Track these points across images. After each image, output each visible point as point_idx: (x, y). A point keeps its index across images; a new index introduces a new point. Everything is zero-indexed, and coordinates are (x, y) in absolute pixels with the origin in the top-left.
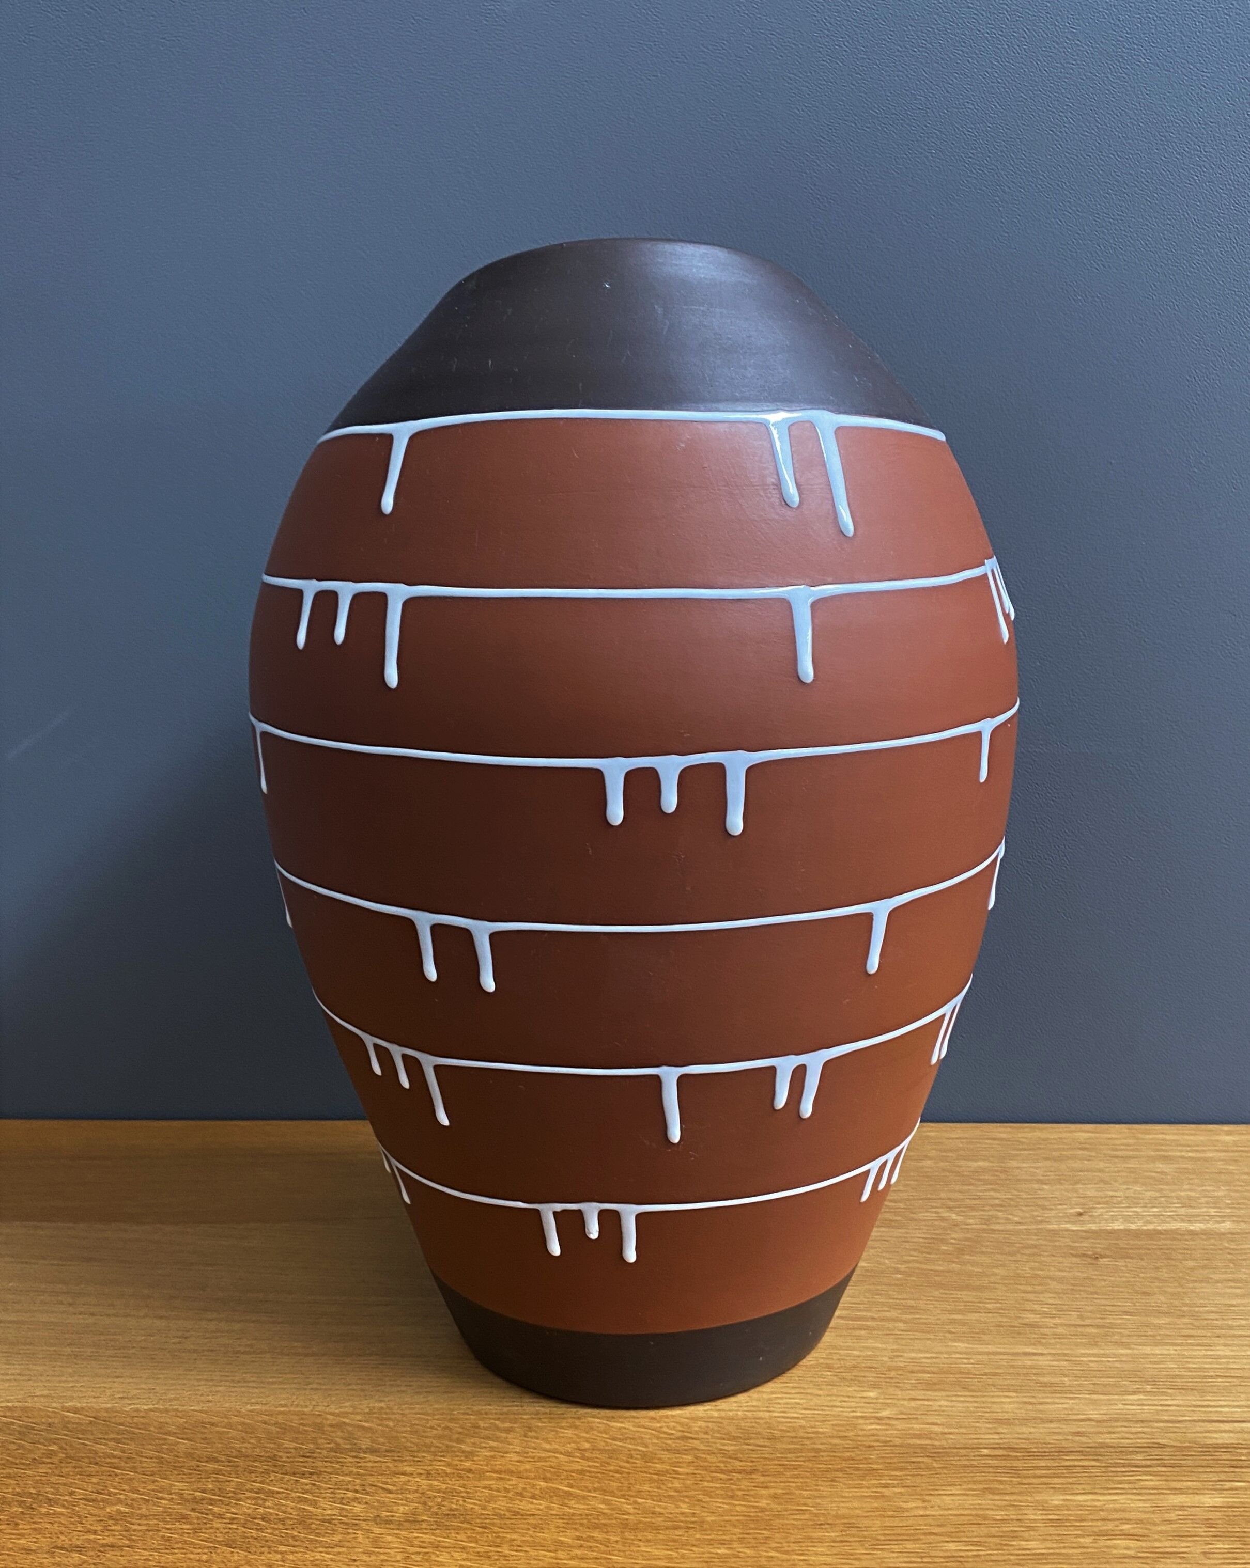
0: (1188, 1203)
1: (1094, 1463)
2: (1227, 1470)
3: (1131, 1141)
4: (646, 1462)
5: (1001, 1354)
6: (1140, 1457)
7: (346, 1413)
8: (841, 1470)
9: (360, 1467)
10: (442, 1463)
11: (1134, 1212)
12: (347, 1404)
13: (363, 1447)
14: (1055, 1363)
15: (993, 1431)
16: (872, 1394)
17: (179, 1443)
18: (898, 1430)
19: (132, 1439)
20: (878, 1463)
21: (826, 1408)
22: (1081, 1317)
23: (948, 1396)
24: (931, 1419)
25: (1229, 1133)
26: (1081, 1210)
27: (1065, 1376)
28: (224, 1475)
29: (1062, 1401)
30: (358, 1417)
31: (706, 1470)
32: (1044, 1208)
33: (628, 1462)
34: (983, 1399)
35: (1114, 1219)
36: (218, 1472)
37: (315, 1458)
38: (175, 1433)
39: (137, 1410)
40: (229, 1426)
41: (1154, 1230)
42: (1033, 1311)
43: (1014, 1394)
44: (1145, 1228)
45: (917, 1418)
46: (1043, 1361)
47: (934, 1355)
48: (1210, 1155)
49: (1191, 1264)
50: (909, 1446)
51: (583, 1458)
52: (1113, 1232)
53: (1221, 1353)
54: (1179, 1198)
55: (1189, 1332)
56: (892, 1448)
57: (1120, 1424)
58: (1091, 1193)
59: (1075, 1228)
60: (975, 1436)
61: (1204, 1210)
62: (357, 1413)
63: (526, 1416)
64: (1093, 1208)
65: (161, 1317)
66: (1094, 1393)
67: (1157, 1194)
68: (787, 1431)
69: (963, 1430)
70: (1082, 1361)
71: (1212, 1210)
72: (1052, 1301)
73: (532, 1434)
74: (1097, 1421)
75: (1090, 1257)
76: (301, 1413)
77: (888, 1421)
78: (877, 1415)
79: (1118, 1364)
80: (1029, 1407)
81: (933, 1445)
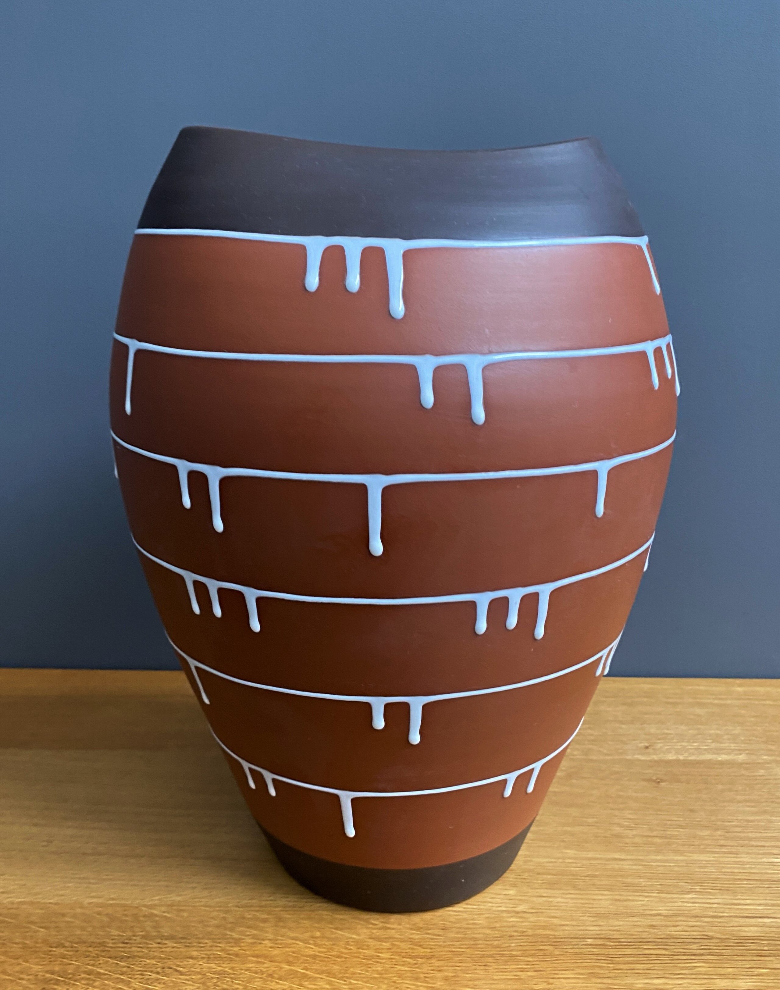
0: (717, 739)
1: (664, 952)
2: (755, 958)
3: (678, 691)
4: (358, 948)
5: (598, 859)
6: (694, 946)
7: (155, 905)
8: (491, 956)
9: (162, 952)
10: (219, 949)
11: (681, 746)
12: (157, 898)
13: (166, 934)
14: (634, 867)
15: (594, 923)
16: (511, 892)
17: (38, 931)
18: (530, 922)
20: (518, 951)
21: (481, 904)
22: (651, 830)
23: (563, 894)
24: (553, 913)
25: (740, 685)
26: (647, 745)
27: (641, 877)
28: (67, 958)
29: (641, 898)
30: (163, 909)
31: (400, 955)
32: (623, 742)
33: (346, 948)
34: (586, 897)
35: (669, 751)
36: (64, 957)
37: (131, 944)
38: (36, 923)
39: (12, 903)
40: (74, 916)
41: (695, 760)
42: (619, 825)
43: (607, 893)
44: (690, 758)
45: (542, 913)
46: (626, 865)
47: (553, 860)
48: (729, 702)
49: (720, 787)
50: (538, 936)
51: (315, 945)
52: (668, 762)
53: (745, 860)
54: (710, 735)
55: (722, 842)
56: (526, 938)
57: (680, 918)
58: (653, 731)
59: (643, 758)
60: (582, 928)
61: (727, 745)
62: (162, 906)
63: (277, 909)
64: (655, 743)
65: (35, 825)
66: (661, 892)
67: (694, 732)
68: (454, 923)
69: (574, 923)
70: (652, 865)
71: (732, 745)
72: (630, 816)
73: (281, 924)
74: (665, 916)
75: (654, 781)
76: (124, 906)
77: (523, 915)
78: (515, 909)
79: (676, 869)
80: (618, 903)
81: (554, 935)
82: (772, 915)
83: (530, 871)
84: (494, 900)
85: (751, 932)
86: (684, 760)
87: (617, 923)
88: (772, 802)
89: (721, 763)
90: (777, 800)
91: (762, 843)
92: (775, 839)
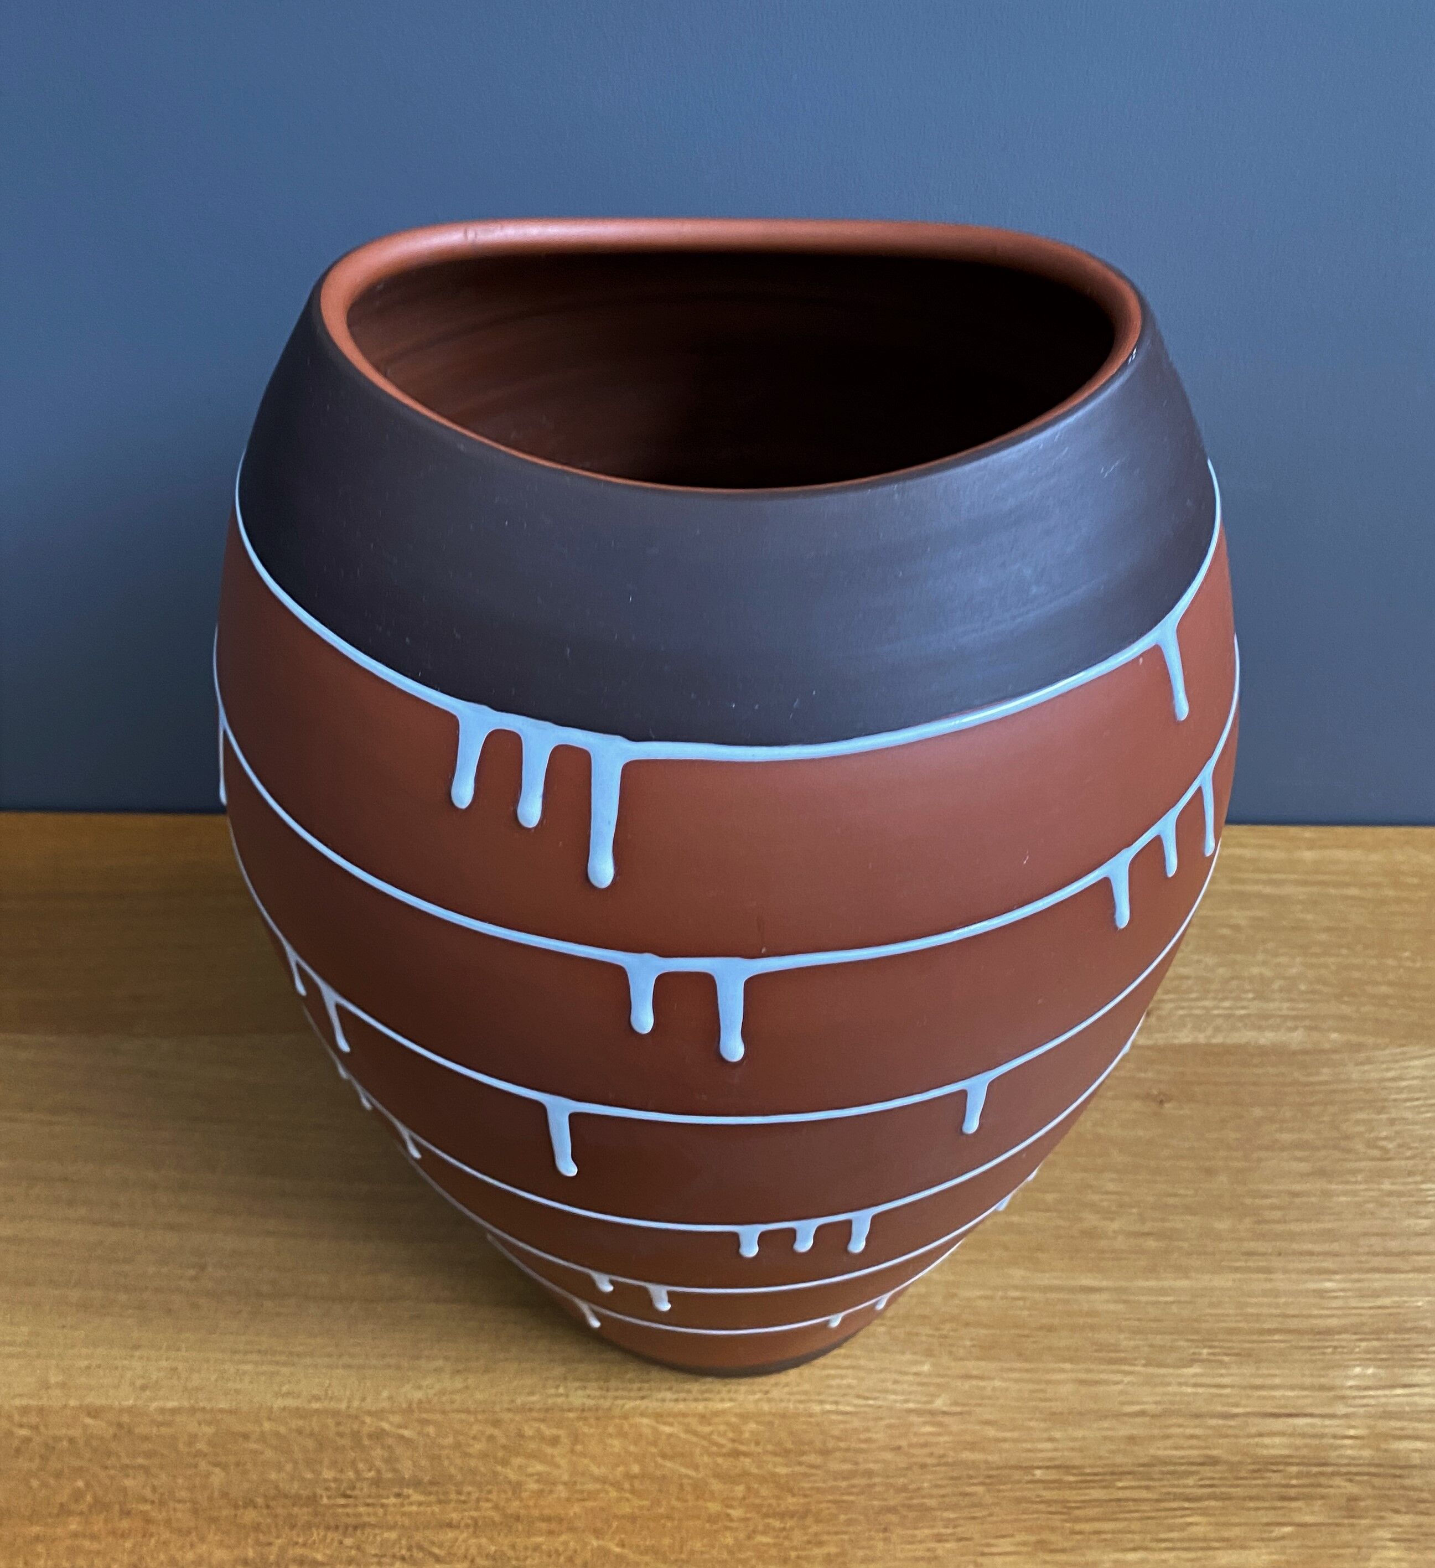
1: (1144, 1494)
6: (1190, 1481)
11: (1203, 1008)
15: (1045, 1435)
16: (926, 1368)
19: (162, 1467)
22: (1142, 1219)
25: (1311, 845)
27: (1120, 1330)
29: (1118, 1377)
35: (1182, 1023)
40: (262, 1438)
41: (1222, 1045)
42: (1094, 1208)
43: (1068, 1366)
44: (1214, 1041)
46: (1099, 1302)
49: (1257, 1112)
51: (633, 1491)
52: (1181, 1049)
54: (1251, 980)
57: (1174, 1421)
59: (1141, 1041)
60: (1029, 1446)
61: (1277, 1004)
62: (393, 1412)
63: (571, 1415)
64: (1161, 1001)
65: (171, 1227)
67: (1229, 973)
69: (1015, 1435)
71: (1286, 1005)
72: (1111, 1187)
74: (1154, 1416)
75: (1154, 1099)
76: (336, 1413)
77: (940, 1418)
78: (929, 1407)
79: (1174, 1309)
80: (1084, 1390)
81: (986, 1462)
82: (1309, 1410)
84: (898, 1387)
85: (1276, 1446)
86: (1208, 1045)
87: (1079, 1433)
88: (1335, 1147)
89: (1264, 1052)
90: (1343, 1143)
91: (1309, 1247)
92: (1330, 1235)
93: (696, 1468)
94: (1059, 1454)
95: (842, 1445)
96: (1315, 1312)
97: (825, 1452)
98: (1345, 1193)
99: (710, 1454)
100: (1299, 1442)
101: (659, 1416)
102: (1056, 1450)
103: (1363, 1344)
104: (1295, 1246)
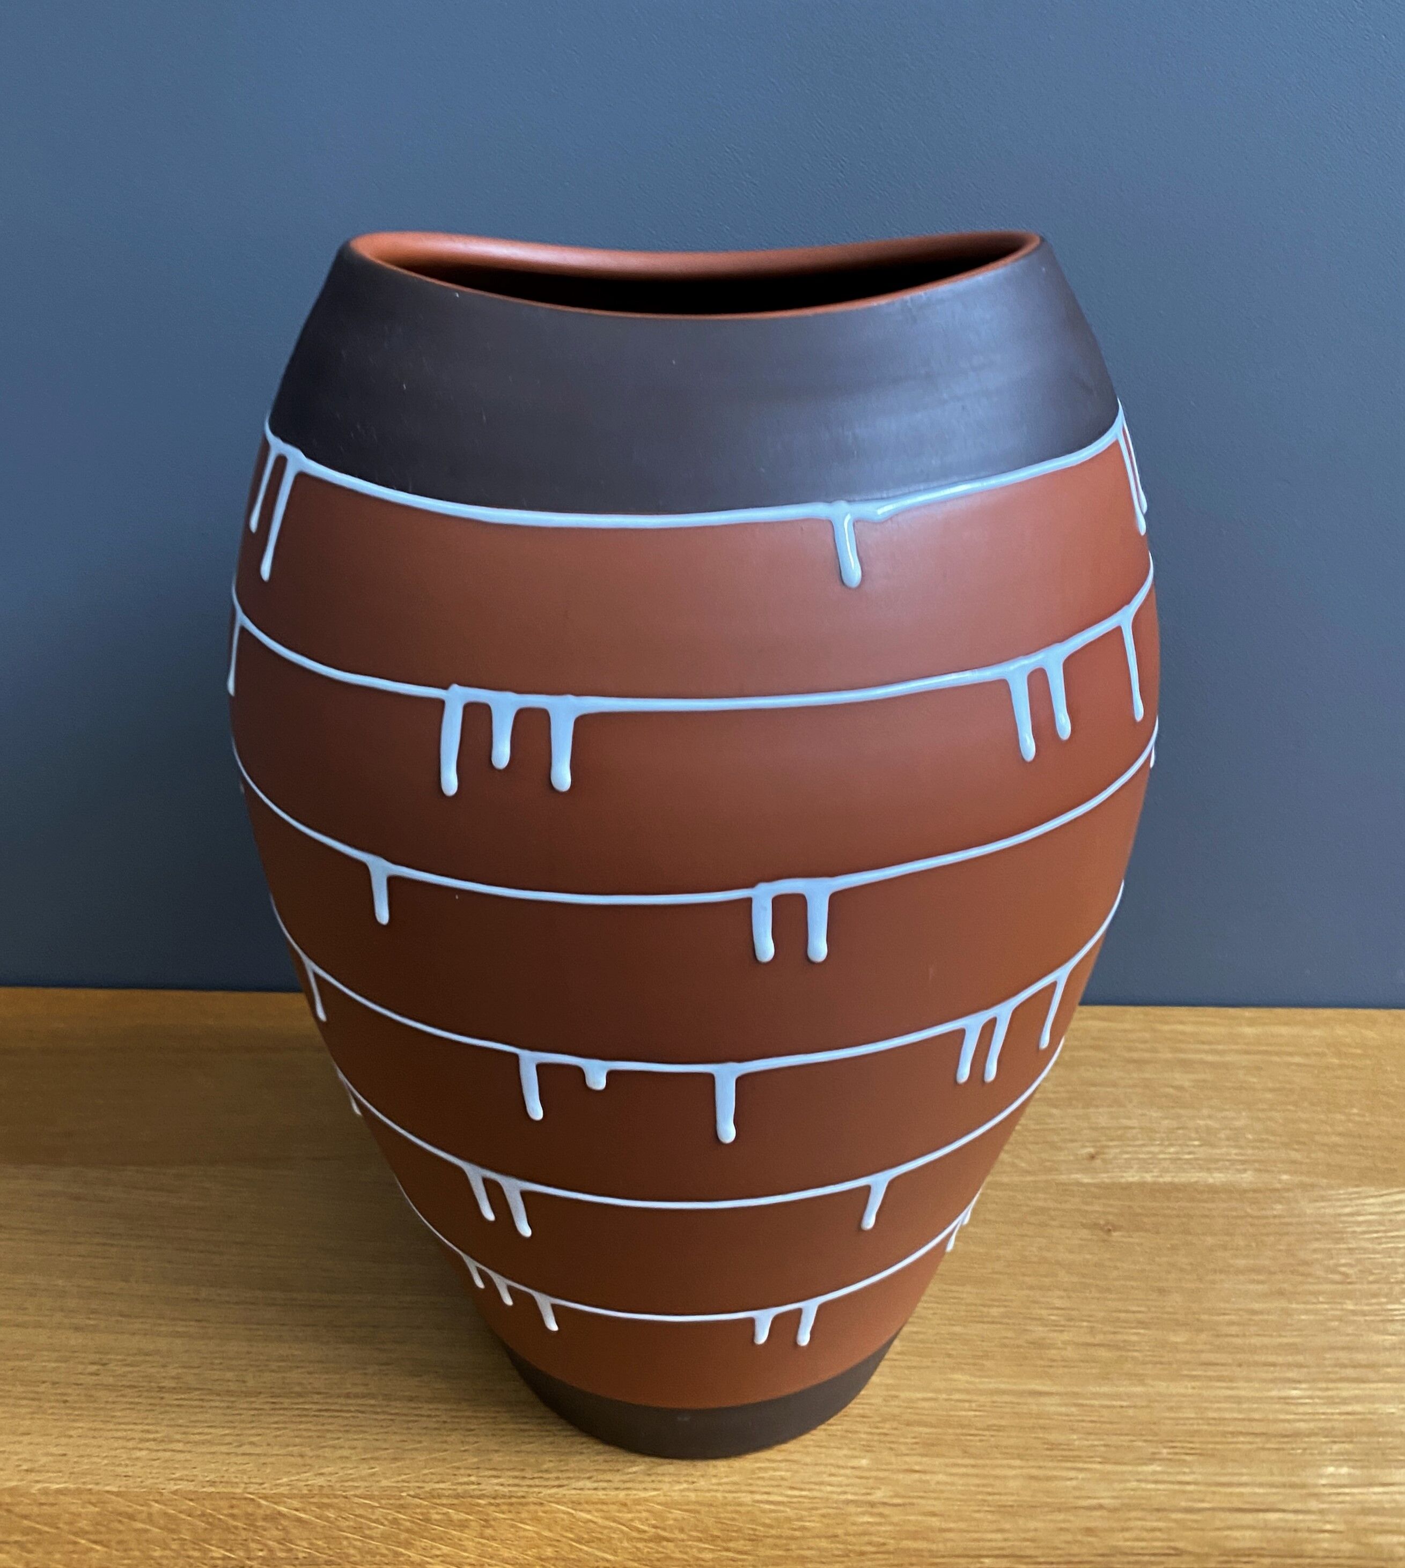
0: (1208, 1138)
3: (1147, 1035)
5: (1004, 1392)
7: (282, 1495)
11: (1149, 1153)
12: (284, 1480)
13: (301, 1555)
14: (1063, 1409)
15: (994, 1527)
16: (864, 1462)
17: (92, 1549)
18: (892, 1524)
19: (38, 1543)
21: (813, 1486)
22: (1092, 1330)
23: (947, 1465)
24: (929, 1505)
25: (1252, 1022)
26: (1092, 1150)
27: (1073, 1430)
29: (1072, 1474)
30: (296, 1503)
32: (1053, 1146)
34: (986, 1471)
35: (1127, 1166)
38: (87, 1533)
39: (45, 1492)
40: (150, 1518)
41: (1171, 1183)
42: (1041, 1320)
43: (1017, 1463)
44: (1161, 1180)
45: (913, 1504)
46: (1052, 1406)
47: (930, 1395)
48: (1228, 1058)
49: (1210, 1240)
50: (906, 1552)
52: (1128, 1187)
53: (1242, 1393)
54: (1197, 1130)
55: (1205, 1357)
56: (886, 1556)
57: (1133, 1514)
58: (1103, 1121)
59: (1086, 1180)
60: (976, 1536)
61: (1224, 1150)
62: (294, 1496)
64: (1108, 1147)
65: (77, 1329)
66: (1105, 1461)
67: (1174, 1124)
68: (770, 1526)
69: (962, 1525)
70: (1092, 1406)
71: (1234, 1151)
72: (1058, 1303)
73: (489, 1532)
74: (1109, 1510)
75: (1101, 1228)
76: (233, 1497)
77: (881, 1510)
78: (869, 1498)
79: (1131, 1412)
80: (1035, 1485)
81: (930, 1551)
82: (1283, 1506)
83: (894, 1417)
85: (1246, 1539)
86: (1155, 1183)
87: (1032, 1524)
88: (1292, 1272)
89: (1214, 1190)
90: (1301, 1269)
91: (1272, 1359)
92: (1294, 1349)
93: (615, 1553)
94: (1010, 1544)
95: (773, 1532)
96: (1282, 1417)
97: (754, 1539)
98: (1307, 1312)
99: (631, 1539)
100: (1270, 1534)
101: (576, 1504)
102: (1005, 1540)
103: (1336, 1447)
104: (1257, 1358)
